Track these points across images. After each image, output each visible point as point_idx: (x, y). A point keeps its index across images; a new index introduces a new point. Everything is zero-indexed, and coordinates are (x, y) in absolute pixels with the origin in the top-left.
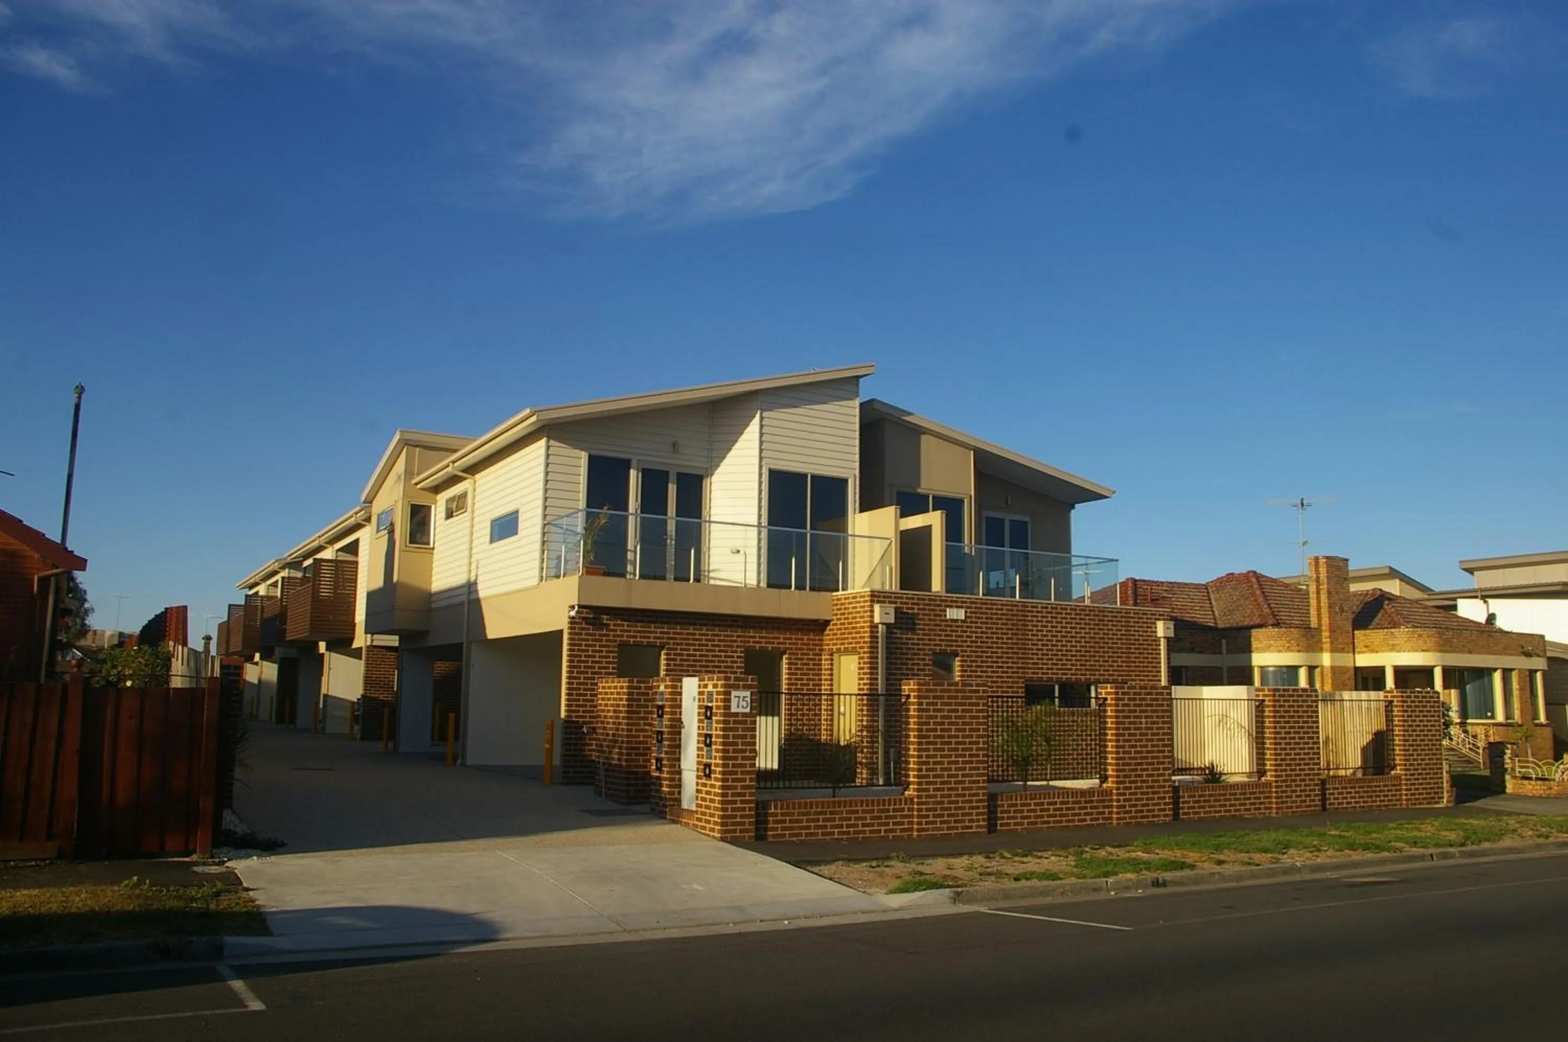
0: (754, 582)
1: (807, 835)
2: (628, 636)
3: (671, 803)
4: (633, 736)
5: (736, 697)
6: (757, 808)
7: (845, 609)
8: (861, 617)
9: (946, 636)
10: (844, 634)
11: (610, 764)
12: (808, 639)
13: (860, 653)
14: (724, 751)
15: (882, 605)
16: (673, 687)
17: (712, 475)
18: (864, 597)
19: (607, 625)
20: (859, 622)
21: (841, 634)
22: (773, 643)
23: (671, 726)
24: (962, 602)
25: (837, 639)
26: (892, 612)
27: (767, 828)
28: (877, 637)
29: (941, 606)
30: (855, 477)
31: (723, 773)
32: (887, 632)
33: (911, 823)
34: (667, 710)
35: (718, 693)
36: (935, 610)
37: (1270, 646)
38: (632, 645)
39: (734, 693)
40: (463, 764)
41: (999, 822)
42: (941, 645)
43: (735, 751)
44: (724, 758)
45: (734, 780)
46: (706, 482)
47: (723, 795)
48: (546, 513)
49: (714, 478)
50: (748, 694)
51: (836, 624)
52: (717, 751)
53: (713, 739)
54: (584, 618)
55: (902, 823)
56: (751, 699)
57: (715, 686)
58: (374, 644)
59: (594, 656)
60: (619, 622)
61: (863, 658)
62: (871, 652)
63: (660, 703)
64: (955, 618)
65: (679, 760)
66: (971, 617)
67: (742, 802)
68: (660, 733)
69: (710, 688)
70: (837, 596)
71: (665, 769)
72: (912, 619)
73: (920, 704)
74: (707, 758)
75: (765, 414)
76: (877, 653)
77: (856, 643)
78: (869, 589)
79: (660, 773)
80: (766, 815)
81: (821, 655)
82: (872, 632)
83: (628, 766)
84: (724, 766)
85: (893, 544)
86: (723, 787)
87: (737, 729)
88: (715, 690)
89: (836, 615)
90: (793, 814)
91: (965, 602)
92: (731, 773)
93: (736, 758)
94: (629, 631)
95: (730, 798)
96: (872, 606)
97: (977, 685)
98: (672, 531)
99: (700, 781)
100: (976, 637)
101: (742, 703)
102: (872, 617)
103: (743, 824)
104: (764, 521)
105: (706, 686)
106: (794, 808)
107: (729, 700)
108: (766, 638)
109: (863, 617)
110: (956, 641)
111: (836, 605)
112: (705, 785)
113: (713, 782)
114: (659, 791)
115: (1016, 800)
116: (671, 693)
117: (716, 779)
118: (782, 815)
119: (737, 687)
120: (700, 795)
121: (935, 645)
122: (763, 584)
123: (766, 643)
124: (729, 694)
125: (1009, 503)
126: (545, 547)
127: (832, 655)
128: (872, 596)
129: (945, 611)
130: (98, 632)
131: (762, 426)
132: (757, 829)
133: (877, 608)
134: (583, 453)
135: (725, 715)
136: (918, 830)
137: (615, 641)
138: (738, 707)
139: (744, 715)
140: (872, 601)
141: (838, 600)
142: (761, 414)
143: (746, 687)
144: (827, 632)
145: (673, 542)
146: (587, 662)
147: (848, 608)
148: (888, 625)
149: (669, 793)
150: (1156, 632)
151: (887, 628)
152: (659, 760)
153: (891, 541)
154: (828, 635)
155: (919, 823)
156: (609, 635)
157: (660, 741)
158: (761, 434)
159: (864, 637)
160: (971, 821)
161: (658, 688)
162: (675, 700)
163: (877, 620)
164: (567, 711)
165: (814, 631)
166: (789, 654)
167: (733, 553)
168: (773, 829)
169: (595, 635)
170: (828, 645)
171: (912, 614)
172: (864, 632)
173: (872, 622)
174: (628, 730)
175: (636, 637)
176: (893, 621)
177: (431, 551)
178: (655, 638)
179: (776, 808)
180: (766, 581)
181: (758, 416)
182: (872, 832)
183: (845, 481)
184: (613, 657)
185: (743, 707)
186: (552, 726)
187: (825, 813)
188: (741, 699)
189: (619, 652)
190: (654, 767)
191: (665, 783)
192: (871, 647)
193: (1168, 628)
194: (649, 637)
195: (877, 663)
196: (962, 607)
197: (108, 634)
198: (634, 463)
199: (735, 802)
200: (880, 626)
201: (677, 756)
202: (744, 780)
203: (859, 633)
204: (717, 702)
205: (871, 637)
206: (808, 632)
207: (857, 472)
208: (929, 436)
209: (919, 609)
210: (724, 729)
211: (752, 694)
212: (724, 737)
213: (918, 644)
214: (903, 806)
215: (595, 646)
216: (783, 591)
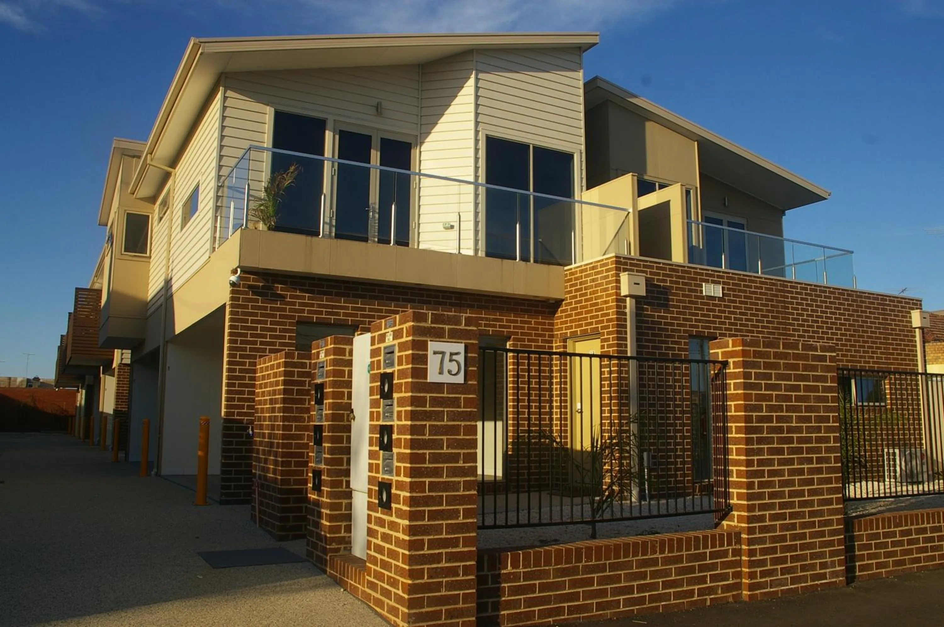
0: (471, 253)
1: (571, 610)
2: (310, 312)
3: (334, 546)
4: (293, 437)
5: (435, 353)
6: (480, 566)
7: (581, 283)
8: (602, 290)
9: (703, 315)
10: (581, 313)
11: (265, 477)
12: (536, 323)
13: (603, 334)
14: (413, 458)
15: (630, 273)
16: (336, 351)
17: (422, 143)
18: (606, 264)
19: (283, 297)
20: (601, 297)
21: (576, 314)
22: (495, 326)
23: (334, 417)
24: (718, 277)
25: (571, 321)
26: (642, 282)
27: (498, 603)
28: (625, 314)
29: (695, 279)
30: (581, 153)
31: (412, 501)
32: (637, 308)
33: (738, 575)
34: (328, 390)
35: (402, 347)
36: (690, 284)
37: (938, 358)
38: (316, 323)
39: (433, 346)
40: (158, 474)
41: (857, 564)
42: (697, 327)
43: (435, 458)
44: (413, 472)
45: (433, 515)
46: (415, 153)
47: (412, 546)
48: (220, 174)
49: (424, 148)
50: (460, 347)
51: (571, 303)
52: (401, 457)
53: (395, 436)
54: (250, 287)
55: (725, 577)
56: (466, 358)
57: (397, 335)
58: (123, 362)
59: (265, 336)
60: (298, 293)
61: (607, 340)
62: (618, 332)
63: (319, 381)
64: (713, 295)
65: (347, 473)
66: (729, 295)
67: (451, 557)
68: (319, 429)
69: (389, 340)
70: (571, 269)
71: (325, 489)
72: (666, 294)
73: (747, 376)
74: (385, 472)
75: (481, 76)
76: (626, 333)
77: (597, 323)
78: (613, 255)
79: (318, 496)
80: (497, 579)
81: (551, 342)
82: (618, 307)
83: (283, 482)
84: (413, 487)
85: (631, 215)
86: (412, 530)
87: (438, 416)
88: (396, 342)
89: (570, 292)
90: (546, 574)
91: (722, 277)
92: (427, 501)
93: (437, 472)
94: (312, 305)
95: (426, 552)
96: (618, 275)
97: (823, 349)
98: (375, 203)
99: (374, 514)
100: (735, 319)
101: (447, 365)
102: (618, 288)
103: (454, 599)
104: (482, 179)
105: (382, 338)
106: (548, 563)
107: (424, 359)
108: (487, 319)
109: (606, 290)
110: (714, 322)
111: (570, 280)
112: (381, 522)
113: (394, 519)
114: (317, 525)
115: (878, 528)
116: (335, 362)
117: (400, 514)
118: (528, 576)
119: (438, 335)
120: (374, 540)
121: (691, 326)
122: (481, 253)
123: (486, 325)
124: (423, 346)
125: (727, 204)
126: (218, 214)
127: (565, 341)
128: (617, 262)
129: (701, 286)
130: (12, 379)
131: (477, 88)
132: (481, 608)
133: (624, 277)
134: (268, 108)
135: (414, 387)
136: (751, 587)
137: (293, 317)
138: (441, 373)
139: (453, 387)
140: (618, 269)
141: (572, 274)
142: (477, 75)
143: (455, 336)
144: (558, 314)
145: (377, 216)
146: (255, 343)
147: (586, 282)
148: (637, 299)
149: (332, 529)
150: (911, 322)
151: (637, 303)
152: (317, 473)
153: (629, 213)
154: (561, 317)
155: (752, 575)
156: (284, 310)
157: (319, 442)
158: (477, 97)
159: (608, 314)
160: (823, 566)
161: (318, 358)
162: (341, 373)
163: (624, 291)
164: (227, 407)
165: (542, 313)
166: (514, 340)
167: (446, 228)
168: (509, 605)
169: (265, 308)
170: (561, 329)
171: (664, 287)
172: (608, 308)
173: (618, 294)
174: (285, 428)
175: (321, 313)
176: (643, 293)
177: (147, 260)
178: (346, 315)
179: (515, 565)
180: (484, 249)
181: (473, 76)
182: (678, 595)
183: (570, 157)
184: (290, 338)
185: (450, 372)
186: (206, 427)
187: (602, 568)
188: (447, 357)
189: (297, 331)
190: (310, 485)
191: (325, 511)
192: (618, 326)
193: (924, 318)
194: (338, 314)
195: (626, 346)
196: (719, 283)
197: (19, 380)
198: (330, 124)
199: (437, 558)
200: (628, 299)
201: (345, 467)
202: (454, 514)
203: (602, 309)
204: (400, 363)
205: (618, 313)
206: (537, 313)
207: (583, 147)
208: (652, 122)
209: (671, 282)
210: (413, 416)
211: (467, 349)
212: (413, 430)
213: (672, 324)
214: (725, 548)
215: (266, 322)
216: (506, 261)
